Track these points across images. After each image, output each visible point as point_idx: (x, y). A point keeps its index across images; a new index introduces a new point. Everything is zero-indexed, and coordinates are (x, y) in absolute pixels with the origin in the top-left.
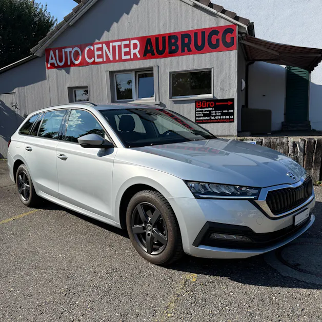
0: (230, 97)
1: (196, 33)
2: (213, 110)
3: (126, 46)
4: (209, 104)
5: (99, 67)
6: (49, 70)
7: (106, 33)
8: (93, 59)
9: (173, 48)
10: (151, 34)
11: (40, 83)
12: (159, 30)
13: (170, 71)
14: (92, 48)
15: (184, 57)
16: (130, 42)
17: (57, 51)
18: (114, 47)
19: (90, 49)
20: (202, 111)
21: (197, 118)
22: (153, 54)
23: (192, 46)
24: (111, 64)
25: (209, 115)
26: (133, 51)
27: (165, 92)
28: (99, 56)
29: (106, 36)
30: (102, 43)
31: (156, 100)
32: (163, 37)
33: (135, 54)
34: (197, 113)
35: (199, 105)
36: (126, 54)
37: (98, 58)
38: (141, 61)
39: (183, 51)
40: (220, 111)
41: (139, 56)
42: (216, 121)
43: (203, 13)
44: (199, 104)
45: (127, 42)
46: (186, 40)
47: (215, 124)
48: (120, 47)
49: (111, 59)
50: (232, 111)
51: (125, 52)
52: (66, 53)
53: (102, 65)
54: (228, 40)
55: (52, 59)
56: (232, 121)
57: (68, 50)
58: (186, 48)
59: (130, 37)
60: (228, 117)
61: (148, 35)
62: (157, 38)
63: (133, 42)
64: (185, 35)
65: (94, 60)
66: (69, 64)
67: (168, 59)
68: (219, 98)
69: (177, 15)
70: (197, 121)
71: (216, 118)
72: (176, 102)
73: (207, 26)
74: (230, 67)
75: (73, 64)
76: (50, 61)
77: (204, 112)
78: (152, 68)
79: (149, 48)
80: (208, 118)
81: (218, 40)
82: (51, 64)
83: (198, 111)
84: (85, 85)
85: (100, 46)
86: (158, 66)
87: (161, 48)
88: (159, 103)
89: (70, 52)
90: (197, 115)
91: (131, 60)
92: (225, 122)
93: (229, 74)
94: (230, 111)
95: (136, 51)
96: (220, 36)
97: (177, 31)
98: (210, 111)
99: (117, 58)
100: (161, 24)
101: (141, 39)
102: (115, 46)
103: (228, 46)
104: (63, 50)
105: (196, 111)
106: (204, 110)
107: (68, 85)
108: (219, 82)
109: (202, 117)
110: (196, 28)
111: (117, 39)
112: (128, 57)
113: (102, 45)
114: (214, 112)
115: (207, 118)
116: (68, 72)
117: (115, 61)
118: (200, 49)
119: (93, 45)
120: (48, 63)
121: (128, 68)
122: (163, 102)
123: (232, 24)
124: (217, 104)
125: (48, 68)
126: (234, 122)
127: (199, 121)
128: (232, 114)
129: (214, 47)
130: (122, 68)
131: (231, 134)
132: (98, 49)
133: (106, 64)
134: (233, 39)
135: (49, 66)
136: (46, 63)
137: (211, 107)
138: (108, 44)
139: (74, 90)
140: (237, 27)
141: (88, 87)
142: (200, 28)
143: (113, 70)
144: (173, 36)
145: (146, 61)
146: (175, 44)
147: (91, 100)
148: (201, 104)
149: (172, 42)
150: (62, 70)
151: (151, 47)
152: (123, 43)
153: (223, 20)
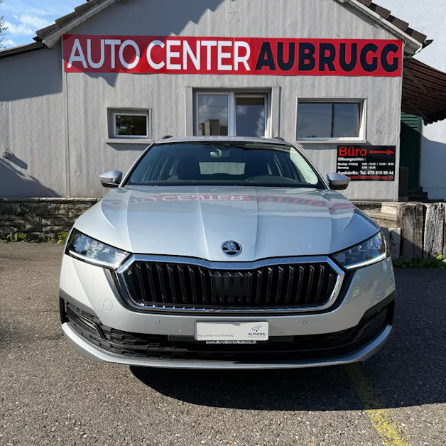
0: (390, 144)
1: (343, 44)
2: (364, 162)
3: (225, 49)
4: (359, 152)
5: (174, 80)
6: (70, 74)
7: (191, 24)
8: (162, 64)
9: (307, 62)
10: (271, 36)
11: (45, 98)
12: (285, 33)
13: (300, 97)
14: (162, 46)
15: (324, 78)
16: (233, 44)
17: (89, 41)
18: (204, 49)
19: (157, 47)
20: (348, 162)
22: (273, 68)
23: (336, 63)
24: (197, 76)
25: (358, 168)
26: (237, 59)
27: (290, 129)
28: (174, 61)
29: (190, 30)
30: (182, 39)
32: (290, 43)
33: (241, 64)
34: (339, 164)
35: (343, 153)
36: (225, 61)
37: (172, 63)
38: (252, 76)
39: (322, 69)
40: (374, 164)
41: (248, 68)
42: (368, 178)
43: (355, 17)
45: (229, 44)
46: (327, 53)
47: (366, 182)
48: (214, 49)
49: (198, 67)
50: (392, 164)
51: (223, 59)
52: (108, 47)
53: (180, 76)
54: (391, 62)
55: (77, 54)
56: (391, 178)
57: (113, 43)
58: (326, 65)
59: (234, 36)
60: (386, 173)
61: (264, 36)
62: (280, 43)
63: (238, 44)
64: (326, 45)
65: (165, 66)
66: (113, 66)
67: (298, 79)
68: (373, 144)
69: (315, 12)
71: (369, 173)
72: (306, 146)
73: (360, 37)
74: (391, 100)
75: (120, 68)
76: (73, 58)
77: (350, 164)
78: (270, 90)
79: (266, 58)
80: (356, 173)
81: (375, 59)
82: (74, 63)
83: (341, 162)
84: (144, 106)
85: (178, 43)
86: (280, 88)
87: (286, 60)
89: (117, 47)
90: (339, 168)
91: (232, 72)
92: (382, 180)
93: (390, 111)
94: (389, 164)
95: (244, 60)
96: (378, 54)
97: (313, 37)
98: (360, 163)
99: (209, 68)
100: (288, 23)
101: (251, 41)
102: (206, 47)
103: (390, 70)
104: (102, 41)
105: (338, 162)
106: (351, 160)
107: (108, 104)
108: (375, 120)
109: (347, 170)
110: (343, 37)
111: (209, 35)
112: (229, 68)
113: (182, 43)
114: (366, 164)
115: (354, 173)
116: (112, 83)
117: (203, 70)
118: (348, 69)
119: (164, 40)
120: (67, 61)
121: (227, 85)
123: (396, 39)
124: (371, 152)
125: (68, 71)
126: (393, 180)
128: (393, 168)
129: (370, 69)
130: (217, 85)
131: (390, 198)
132: (173, 49)
133: (186, 76)
134: (396, 60)
135: (69, 66)
136: (63, 60)
137: (361, 157)
138: (192, 41)
139: (115, 114)
140: (403, 45)
141: (150, 111)
142: (349, 37)
143: (199, 86)
144: (306, 45)
145: (259, 77)
146: (310, 57)
147: (154, 134)
148: (347, 151)
149: (306, 52)
150: (96, 77)
151: (270, 56)
152: (222, 44)
153: (383, 31)
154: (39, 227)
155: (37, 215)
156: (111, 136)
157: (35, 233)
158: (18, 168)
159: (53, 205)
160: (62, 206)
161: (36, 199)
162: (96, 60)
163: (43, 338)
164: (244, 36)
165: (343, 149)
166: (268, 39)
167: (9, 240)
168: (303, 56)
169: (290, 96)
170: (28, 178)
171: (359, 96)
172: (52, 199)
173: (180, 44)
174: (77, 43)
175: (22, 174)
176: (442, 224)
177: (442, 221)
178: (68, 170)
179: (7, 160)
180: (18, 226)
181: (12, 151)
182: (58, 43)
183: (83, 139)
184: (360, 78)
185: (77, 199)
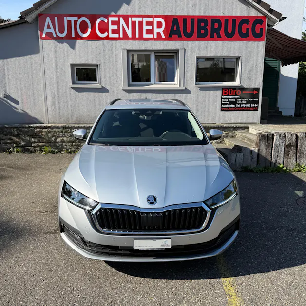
0: (256, 87)
1: (227, 19)
2: (239, 98)
3: (148, 23)
4: (236, 92)
5: (114, 45)
6: (44, 41)
7: (125, 6)
8: (106, 34)
9: (203, 32)
10: (179, 13)
11: (28, 57)
12: (188, 11)
13: (198, 56)
14: (106, 21)
15: (214, 43)
16: (153, 19)
17: (56, 18)
18: (134, 23)
19: (103, 22)
20: (229, 99)
21: (223, 106)
22: (180, 36)
23: (222, 32)
24: (129, 41)
25: (235, 103)
26: (156, 30)
27: (191, 78)
28: (114, 31)
29: (124, 10)
30: (119, 16)
31: (180, 86)
32: (191, 19)
33: (159, 34)
34: (223, 100)
35: (225, 93)
36: (148, 32)
37: (112, 33)
38: (166, 42)
39: (212, 36)
40: (245, 100)
41: (163, 36)
42: (241, 109)
44: (226, 91)
45: (150, 19)
46: (216, 26)
47: (240, 112)
48: (141, 23)
49: (130, 35)
50: (257, 100)
51: (147, 30)
52: (69, 22)
53: (118, 42)
54: (258, 32)
55: (48, 27)
56: (256, 109)
57: (73, 19)
58: (215, 34)
59: (154, 14)
60: (253, 105)
61: (174, 14)
62: (185, 19)
63: (157, 20)
64: (215, 20)
65: (108, 35)
66: (73, 35)
67: (197, 43)
68: (245, 87)
70: (222, 109)
71: (242, 106)
72: (202, 89)
73: (238, 14)
74: (257, 57)
75: (78, 37)
76: (46, 30)
77: (230, 100)
78: (178, 50)
79: (175, 29)
80: (234, 106)
81: (248, 29)
82: (47, 34)
84: (95, 63)
85: (116, 19)
86: (185, 50)
87: (189, 31)
88: (184, 88)
89: (76, 22)
90: (223, 102)
91: (153, 39)
92: (250, 110)
93: (257, 65)
94: (255, 100)
95: (161, 30)
96: (250, 26)
97: (207, 14)
98: (236, 99)
99: (137, 36)
100: (190, 5)
101: (166, 18)
103: (257, 37)
104: (65, 18)
105: (222, 98)
106: (230, 97)
107: (72, 62)
108: (247, 71)
109: (228, 104)
110: (226, 14)
111: (137, 14)
112: (151, 36)
113: (119, 19)
114: (240, 100)
115: (232, 106)
116: (73, 47)
117: (134, 38)
118: (230, 37)
119: (107, 17)
120: (42, 32)
121: (150, 48)
122: (188, 88)
123: (262, 15)
124: (243, 92)
125: (43, 39)
127: (224, 109)
128: (257, 103)
129: (244, 37)
130: (143, 48)
131: (255, 121)
132: (113, 23)
133: (122, 42)
134: (262, 30)
135: (44, 35)
136: (39, 32)
137: (237, 95)
138: (126, 18)
139: (75, 68)
140: (267, 19)
141: (99, 66)
142: (230, 14)
143: (131, 49)
144: (202, 20)
145: (171, 42)
146: (204, 28)
147: (102, 81)
148: (228, 91)
149: (202, 25)
150: (62, 43)
151: (178, 28)
152: (146, 19)
153: (254, 10)
154: (29, 144)
155: (28, 136)
156: (73, 83)
157: (27, 147)
158: (13, 104)
159: (38, 129)
160: (44, 130)
161: (27, 125)
162: (62, 31)
163: (47, 233)
164: (161, 14)
165: (225, 90)
166: (177, 16)
167: (11, 152)
168: (200, 28)
169: (191, 54)
170: (20, 111)
171: (237, 55)
172: (37, 125)
173: (117, 20)
174: (48, 20)
175: (16, 108)
176: (283, 146)
177: (284, 144)
178: (46, 105)
179: (5, 99)
180: (16, 143)
181: (8, 93)
182: (36, 19)
183: (55, 85)
184: (237, 43)
185: (53, 125)
